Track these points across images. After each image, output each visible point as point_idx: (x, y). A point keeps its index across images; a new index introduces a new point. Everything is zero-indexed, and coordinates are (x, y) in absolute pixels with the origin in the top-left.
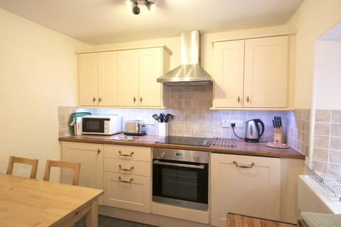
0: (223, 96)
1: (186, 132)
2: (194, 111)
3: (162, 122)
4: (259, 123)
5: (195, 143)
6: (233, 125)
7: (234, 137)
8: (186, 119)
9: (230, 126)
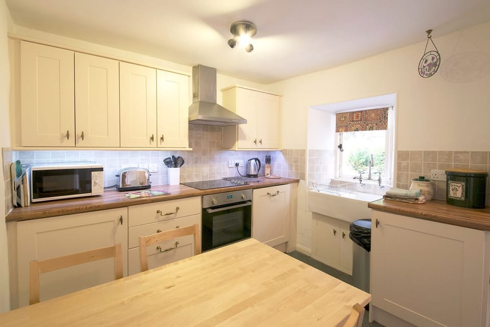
0: (244, 138)
1: (197, 176)
2: (204, 153)
3: (176, 167)
4: (257, 161)
5: (205, 187)
6: (237, 165)
7: (238, 175)
8: (196, 162)
9: (234, 165)
